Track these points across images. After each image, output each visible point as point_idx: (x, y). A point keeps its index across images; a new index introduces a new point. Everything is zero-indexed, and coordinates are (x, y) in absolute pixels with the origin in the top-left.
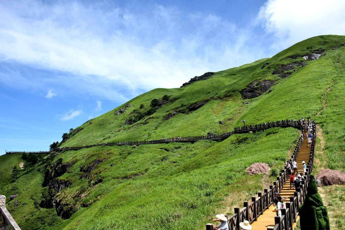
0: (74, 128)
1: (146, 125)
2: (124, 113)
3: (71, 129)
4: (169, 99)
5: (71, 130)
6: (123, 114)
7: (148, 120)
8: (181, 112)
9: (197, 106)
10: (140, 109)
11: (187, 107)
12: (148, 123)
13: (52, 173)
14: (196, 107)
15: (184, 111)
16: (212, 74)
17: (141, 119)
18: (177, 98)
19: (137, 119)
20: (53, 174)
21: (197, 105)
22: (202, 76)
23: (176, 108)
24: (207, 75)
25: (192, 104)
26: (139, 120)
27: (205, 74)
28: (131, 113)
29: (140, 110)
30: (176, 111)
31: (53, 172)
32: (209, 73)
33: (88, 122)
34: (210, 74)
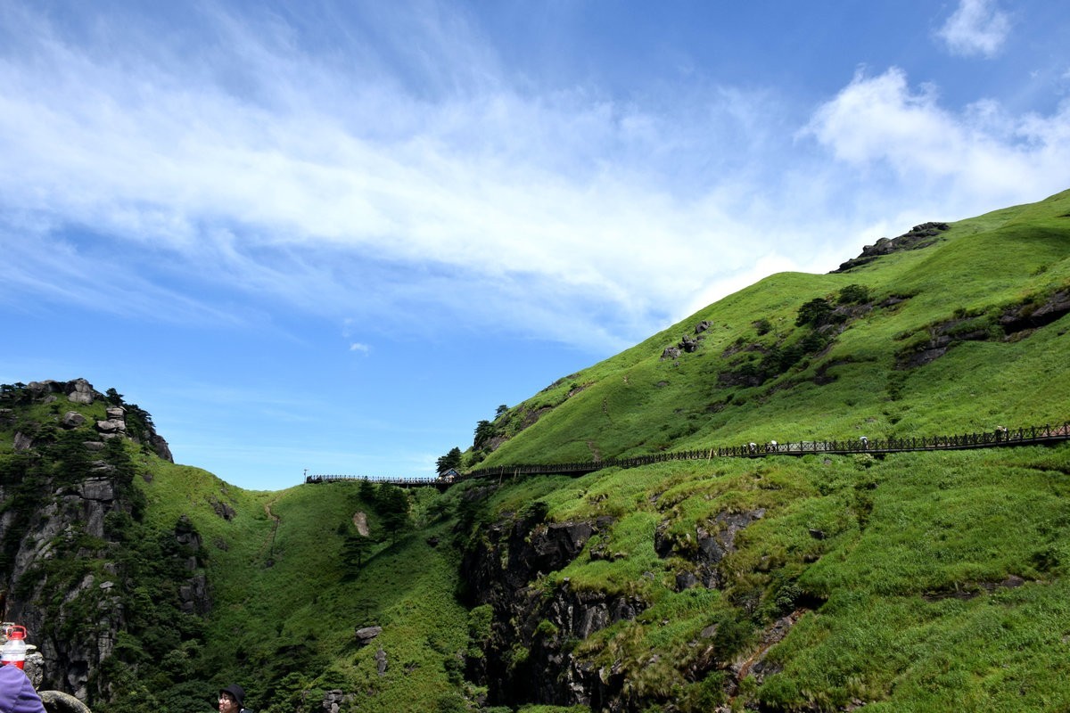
0: (512, 404)
1: (833, 385)
2: (700, 351)
3: (503, 408)
4: (871, 300)
5: (499, 411)
6: (696, 354)
7: (835, 369)
8: (971, 335)
9: (1041, 311)
10: (759, 335)
11: (991, 319)
12: (836, 378)
13: (498, 554)
14: (1035, 314)
15: (982, 332)
16: (942, 227)
17: (791, 366)
18: (908, 293)
19: (771, 368)
20: (505, 560)
21: (1037, 307)
22: (905, 236)
23: (937, 324)
24: (924, 231)
25: (1007, 308)
26: (784, 369)
27: (916, 229)
28: (728, 350)
29: (762, 338)
30: (945, 334)
31: (506, 552)
32: (931, 225)
33: (559, 383)
34: (935, 229)
